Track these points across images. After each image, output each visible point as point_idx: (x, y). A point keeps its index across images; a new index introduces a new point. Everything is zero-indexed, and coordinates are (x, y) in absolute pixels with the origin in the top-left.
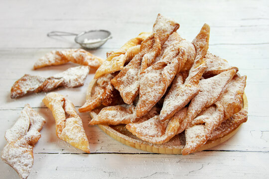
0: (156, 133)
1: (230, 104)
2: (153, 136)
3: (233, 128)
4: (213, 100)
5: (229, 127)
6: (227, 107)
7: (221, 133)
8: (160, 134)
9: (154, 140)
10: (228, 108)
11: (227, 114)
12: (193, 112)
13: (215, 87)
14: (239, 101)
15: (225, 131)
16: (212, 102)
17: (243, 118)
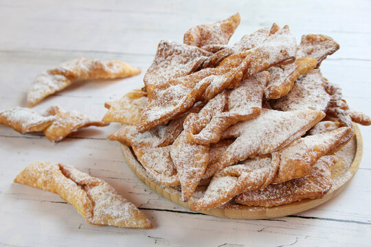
0: (165, 169)
1: (291, 161)
2: (159, 173)
3: (290, 200)
4: (268, 148)
5: (285, 197)
6: (285, 163)
7: (267, 200)
8: (169, 172)
9: (158, 178)
10: (286, 165)
11: (281, 173)
12: (230, 157)
13: (279, 130)
14: (309, 160)
15: (274, 200)
16: (266, 151)
17: (316, 190)
